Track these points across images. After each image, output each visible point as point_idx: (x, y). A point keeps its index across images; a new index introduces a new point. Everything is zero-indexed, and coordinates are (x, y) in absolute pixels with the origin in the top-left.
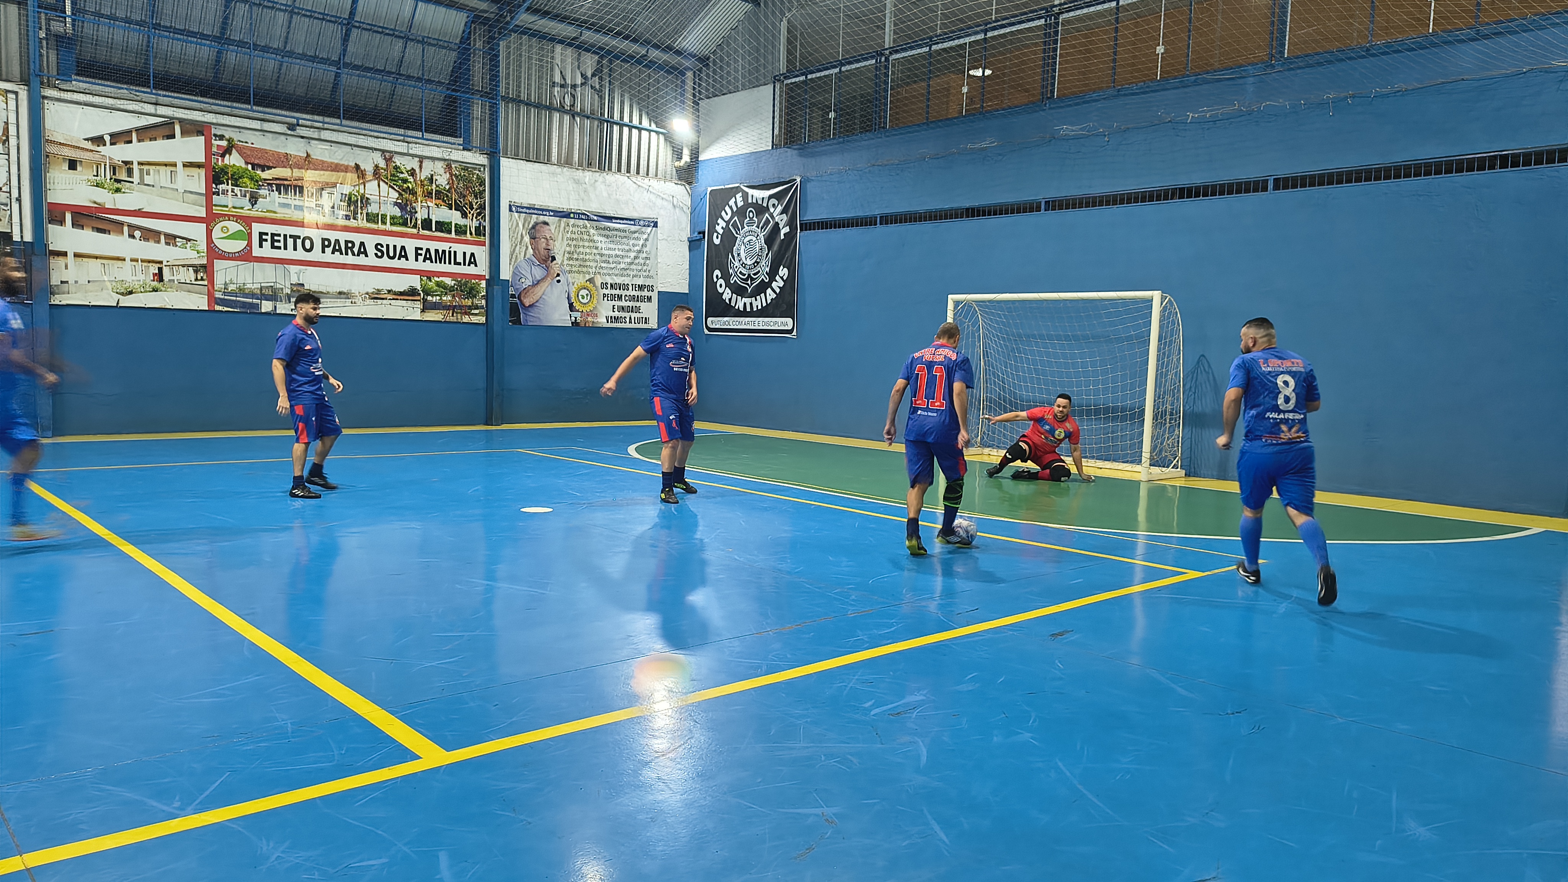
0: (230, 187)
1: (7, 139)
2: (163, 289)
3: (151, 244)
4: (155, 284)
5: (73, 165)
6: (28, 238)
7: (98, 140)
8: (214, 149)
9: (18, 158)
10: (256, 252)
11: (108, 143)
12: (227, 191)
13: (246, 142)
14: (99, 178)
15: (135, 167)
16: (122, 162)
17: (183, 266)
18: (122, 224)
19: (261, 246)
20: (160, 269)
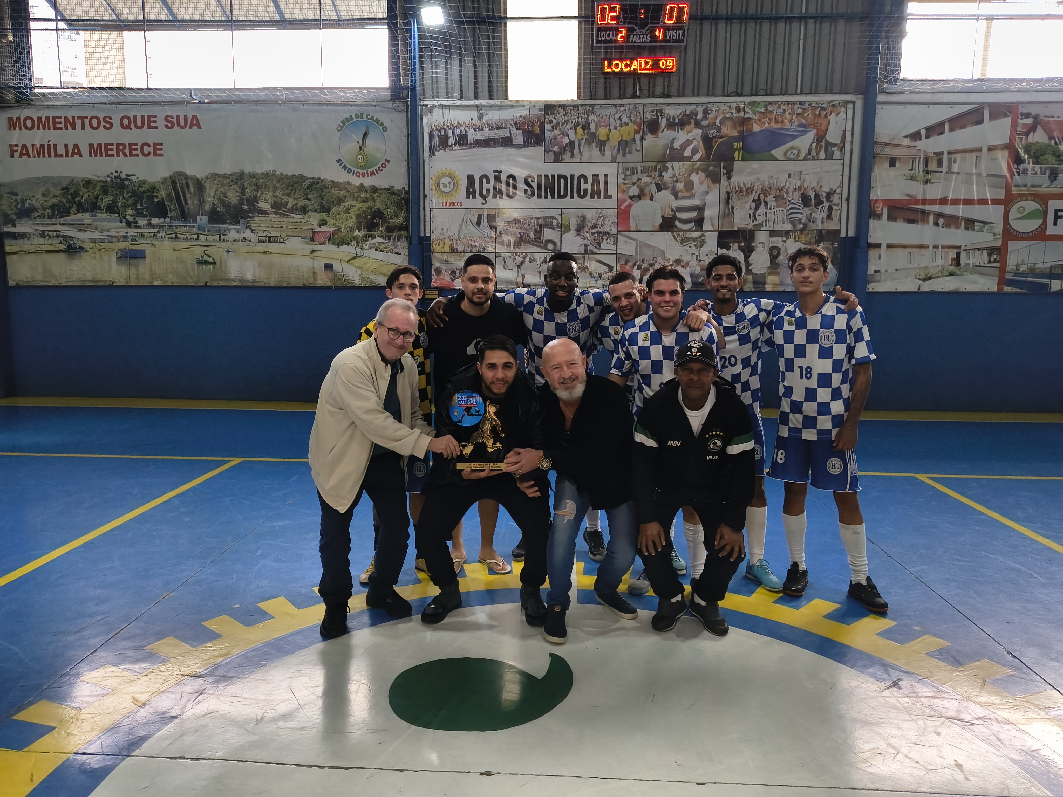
0: (1031, 165)
1: (844, 146)
2: (959, 272)
3: (952, 230)
4: (952, 268)
5: (893, 162)
6: (851, 233)
7: (916, 136)
8: (1019, 129)
9: (851, 162)
10: (1051, 230)
11: (923, 137)
12: (1028, 170)
13: (1053, 117)
14: (913, 171)
15: (945, 157)
16: (935, 153)
17: (979, 249)
18: (929, 213)
19: (1055, 224)
20: (958, 254)
